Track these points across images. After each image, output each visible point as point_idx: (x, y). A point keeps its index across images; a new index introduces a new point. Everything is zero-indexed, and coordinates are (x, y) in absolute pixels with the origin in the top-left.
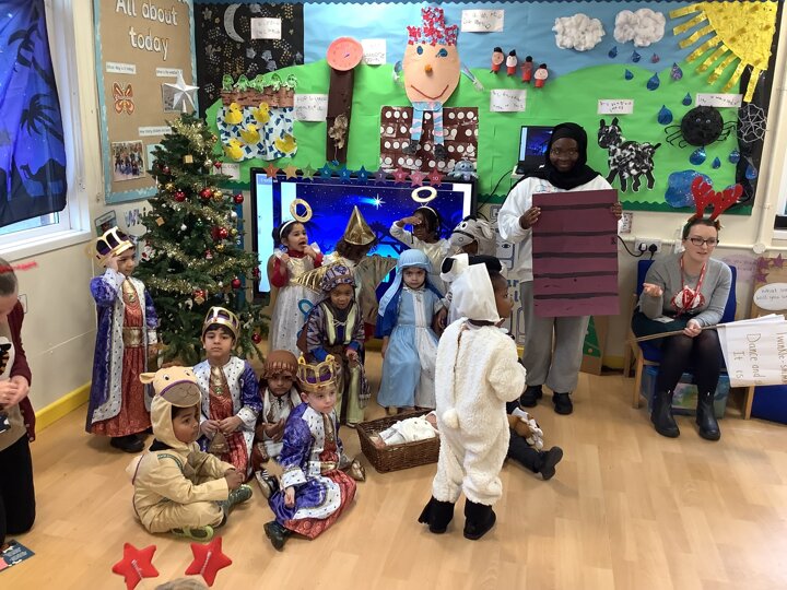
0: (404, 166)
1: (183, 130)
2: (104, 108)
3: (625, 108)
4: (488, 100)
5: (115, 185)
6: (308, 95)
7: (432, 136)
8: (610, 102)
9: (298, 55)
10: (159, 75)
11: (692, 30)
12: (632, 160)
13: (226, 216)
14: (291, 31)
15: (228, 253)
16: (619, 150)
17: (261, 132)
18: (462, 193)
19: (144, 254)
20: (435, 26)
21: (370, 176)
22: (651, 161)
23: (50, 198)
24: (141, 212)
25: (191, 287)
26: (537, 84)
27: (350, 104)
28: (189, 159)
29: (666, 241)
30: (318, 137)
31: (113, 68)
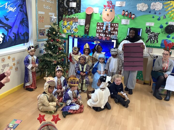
0: (101, 36)
1: (53, 26)
2: (37, 21)
3: (152, 24)
4: (121, 22)
5: (39, 38)
6: (81, 20)
7: (108, 29)
8: (149, 23)
9: (79, 11)
10: (49, 14)
11: (169, 7)
12: (153, 36)
13: (62, 45)
14: (78, 5)
15: (62, 53)
16: (150, 34)
17: (71, 27)
18: (114, 42)
19: (44, 53)
20: (110, 5)
21: (93, 37)
22: (157, 37)
23: (25, 40)
24: (44, 44)
25: (53, 60)
26: (132, 18)
27: (90, 21)
28: (54, 33)
29: (160, 55)
30: (83, 29)
31: (40, 13)
